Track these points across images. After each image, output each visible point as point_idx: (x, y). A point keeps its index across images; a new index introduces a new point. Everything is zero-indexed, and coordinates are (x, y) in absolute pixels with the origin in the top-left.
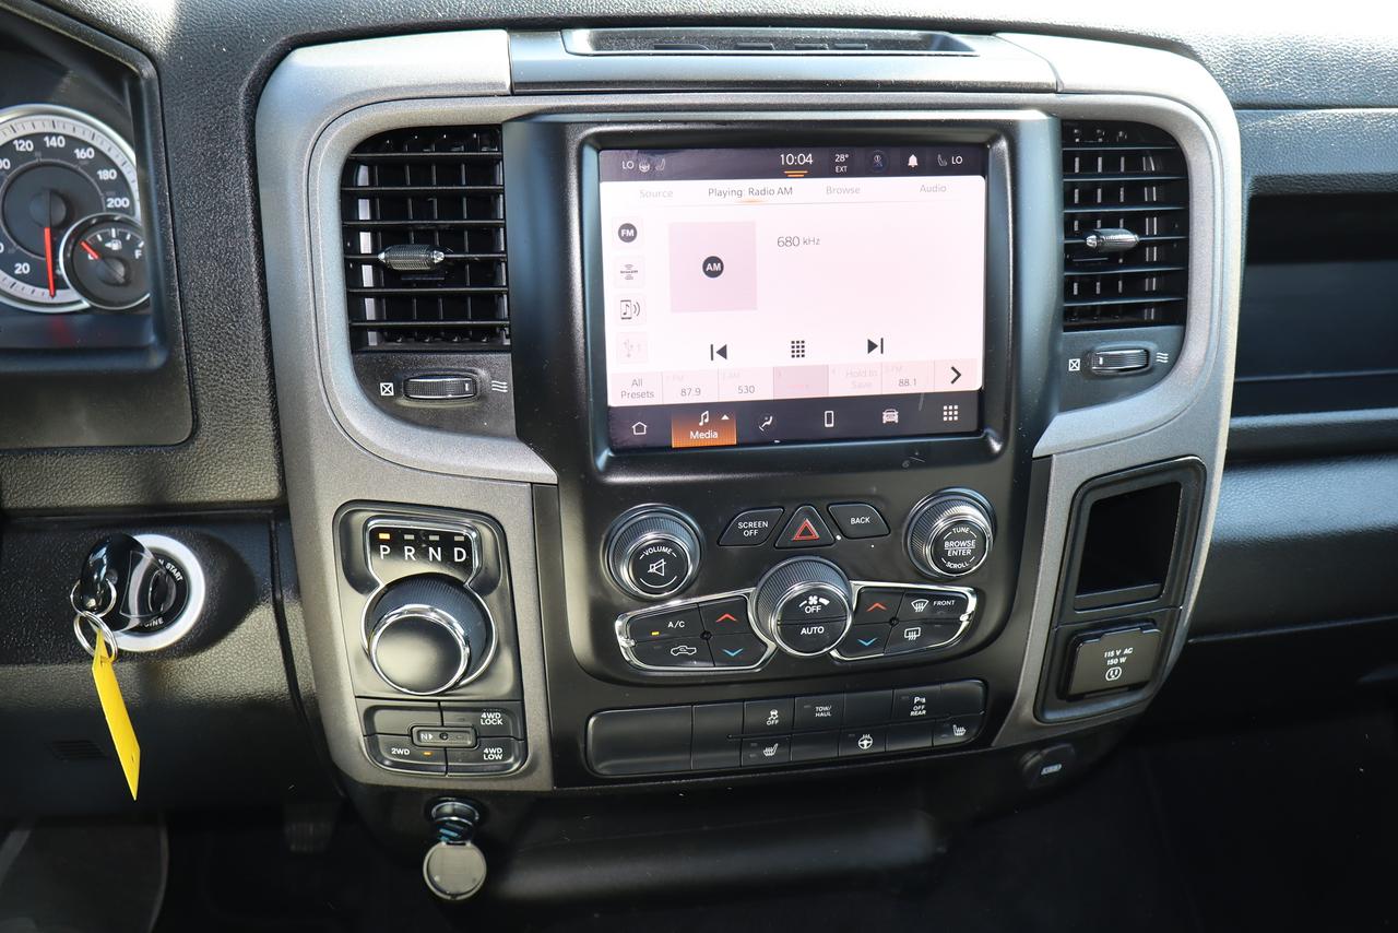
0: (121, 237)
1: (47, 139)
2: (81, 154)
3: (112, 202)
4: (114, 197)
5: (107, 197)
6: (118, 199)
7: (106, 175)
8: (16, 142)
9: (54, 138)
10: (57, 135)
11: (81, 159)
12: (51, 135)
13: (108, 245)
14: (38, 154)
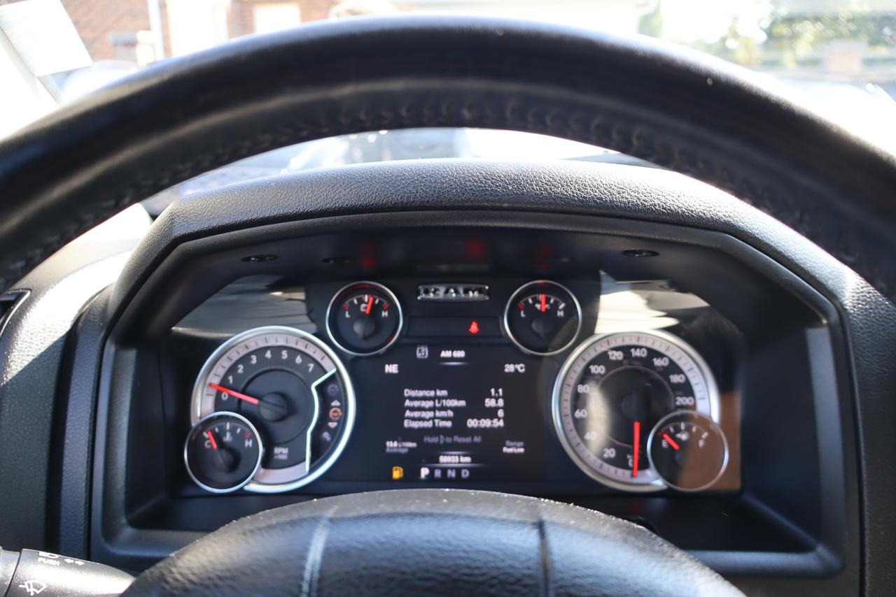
0: (688, 429)
1: (633, 350)
2: (658, 362)
3: (681, 401)
4: (681, 396)
5: (676, 396)
6: (684, 398)
7: (675, 379)
8: (610, 353)
9: (638, 350)
10: (641, 347)
11: (658, 367)
12: (636, 347)
13: (679, 436)
14: (626, 362)
